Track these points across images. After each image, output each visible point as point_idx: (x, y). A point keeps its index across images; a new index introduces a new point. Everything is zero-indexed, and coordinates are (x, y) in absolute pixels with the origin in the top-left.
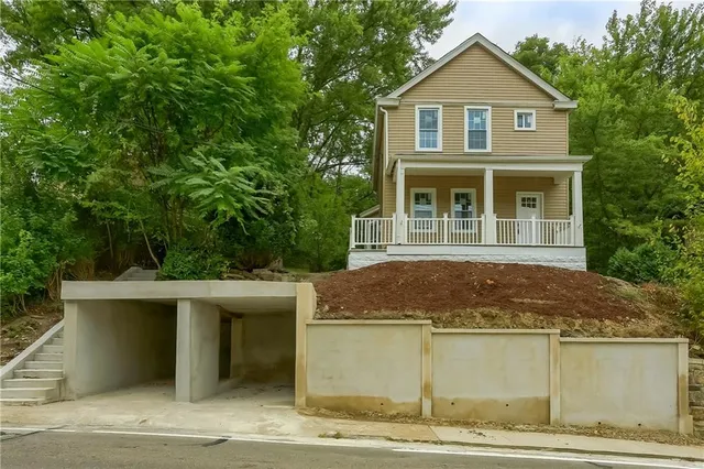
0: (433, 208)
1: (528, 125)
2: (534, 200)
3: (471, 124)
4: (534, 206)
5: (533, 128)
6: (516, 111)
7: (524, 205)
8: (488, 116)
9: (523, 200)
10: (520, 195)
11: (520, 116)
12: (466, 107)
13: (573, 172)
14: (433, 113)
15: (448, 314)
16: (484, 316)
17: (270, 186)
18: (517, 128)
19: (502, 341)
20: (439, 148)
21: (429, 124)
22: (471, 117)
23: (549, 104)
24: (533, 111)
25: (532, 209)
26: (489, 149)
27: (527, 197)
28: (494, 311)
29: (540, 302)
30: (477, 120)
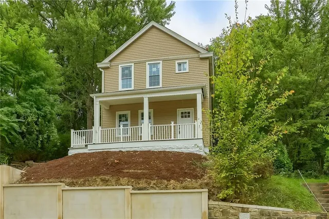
0: (129, 122)
1: (184, 69)
2: (189, 113)
3: (150, 72)
4: (189, 116)
5: (187, 71)
6: (177, 62)
7: (182, 117)
8: (160, 66)
9: (182, 113)
10: (179, 111)
11: (180, 64)
12: (147, 63)
13: (196, 94)
14: (129, 68)
15: (82, 180)
16: (102, 180)
17: (26, 118)
18: (177, 72)
19: (100, 193)
20: (132, 88)
21: (126, 75)
22: (151, 69)
23: (196, 55)
24: (187, 61)
25: (187, 118)
26: (161, 85)
27: (184, 111)
28: (107, 178)
29: (139, 171)
30: (154, 69)
